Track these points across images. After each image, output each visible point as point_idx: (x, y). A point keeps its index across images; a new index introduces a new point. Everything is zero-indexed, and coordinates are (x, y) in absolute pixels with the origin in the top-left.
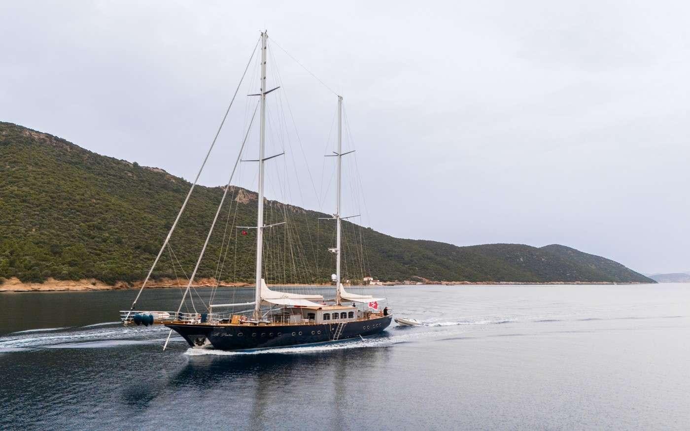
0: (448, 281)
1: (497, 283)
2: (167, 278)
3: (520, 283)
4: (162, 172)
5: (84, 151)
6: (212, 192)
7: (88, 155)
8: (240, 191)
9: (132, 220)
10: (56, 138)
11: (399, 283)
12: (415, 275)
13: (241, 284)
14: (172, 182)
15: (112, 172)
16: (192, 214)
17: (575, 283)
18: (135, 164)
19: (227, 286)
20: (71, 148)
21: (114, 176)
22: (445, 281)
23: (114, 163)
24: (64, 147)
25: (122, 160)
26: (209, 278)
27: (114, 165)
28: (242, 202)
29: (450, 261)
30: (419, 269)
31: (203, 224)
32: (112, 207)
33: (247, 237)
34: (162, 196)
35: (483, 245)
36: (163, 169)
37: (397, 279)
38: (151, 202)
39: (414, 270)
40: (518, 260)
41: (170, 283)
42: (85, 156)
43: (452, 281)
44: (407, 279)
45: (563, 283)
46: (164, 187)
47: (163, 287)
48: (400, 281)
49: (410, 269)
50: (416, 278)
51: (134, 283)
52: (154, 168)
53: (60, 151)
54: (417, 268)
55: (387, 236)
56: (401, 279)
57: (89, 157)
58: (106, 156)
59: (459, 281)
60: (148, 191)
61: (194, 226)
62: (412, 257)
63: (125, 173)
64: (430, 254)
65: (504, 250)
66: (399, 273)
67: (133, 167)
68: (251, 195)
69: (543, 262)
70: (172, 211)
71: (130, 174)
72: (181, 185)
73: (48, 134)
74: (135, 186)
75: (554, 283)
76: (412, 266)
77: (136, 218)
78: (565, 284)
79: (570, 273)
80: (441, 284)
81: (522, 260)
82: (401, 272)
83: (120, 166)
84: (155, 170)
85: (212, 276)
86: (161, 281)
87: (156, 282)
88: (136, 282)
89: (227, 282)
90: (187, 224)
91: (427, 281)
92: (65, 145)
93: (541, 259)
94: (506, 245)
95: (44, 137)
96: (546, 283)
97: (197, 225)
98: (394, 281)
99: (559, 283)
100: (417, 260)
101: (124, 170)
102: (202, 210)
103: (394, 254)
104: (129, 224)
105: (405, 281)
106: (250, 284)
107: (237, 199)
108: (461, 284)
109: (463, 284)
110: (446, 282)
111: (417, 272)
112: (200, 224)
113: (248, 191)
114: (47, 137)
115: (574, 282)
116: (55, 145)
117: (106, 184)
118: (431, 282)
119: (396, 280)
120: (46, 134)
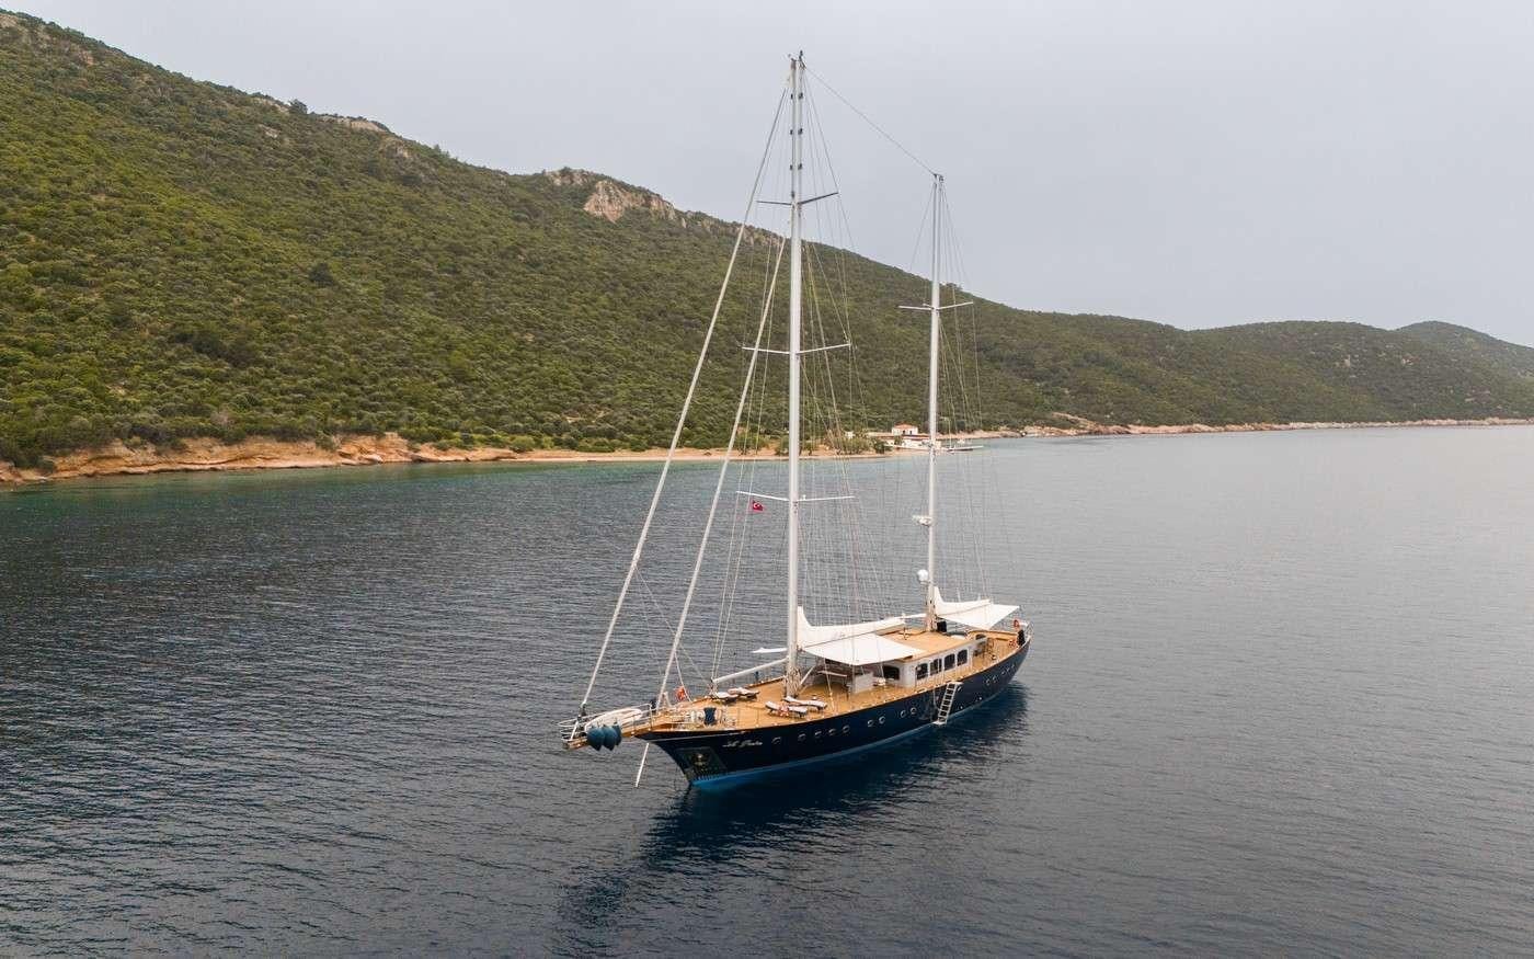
0: (1148, 425)
1: (1283, 426)
2: (207, 441)
3: (1343, 425)
4: (376, 128)
5: (137, 67)
6: (522, 188)
7: (147, 77)
8: (600, 185)
9: (208, 255)
10: (53, 29)
11: (1010, 433)
12: (1059, 409)
13: (491, 452)
14: (401, 155)
15: (216, 125)
16: (432, 244)
17: (1485, 422)
18: (298, 108)
19: (442, 458)
20: (97, 58)
21: (221, 136)
22: (1139, 425)
23: (231, 102)
24: (75, 54)
25: (258, 95)
26: (380, 435)
27: (229, 107)
28: (604, 215)
29: (1159, 369)
30: (1071, 394)
31: (455, 272)
32: (152, 218)
33: (584, 309)
34: (353, 192)
35: (1248, 326)
36: (380, 121)
37: (1006, 422)
38: (314, 209)
39: (1059, 396)
40: (1337, 364)
41: (217, 456)
42: (136, 79)
43: (1161, 424)
44: (1034, 421)
45: (1455, 422)
46: (370, 170)
47: (187, 470)
48: (1013, 427)
49: (1048, 394)
50: (1060, 418)
51: (58, 462)
52: (354, 119)
53: (62, 65)
54: (1067, 392)
55: (995, 306)
56: (1015, 421)
57: (149, 83)
58: (208, 83)
59: (1177, 424)
60: (312, 178)
61: (428, 275)
62: (1054, 360)
63: (259, 131)
64: (1108, 351)
65: (1303, 337)
66: (1014, 405)
67: (288, 114)
68: (629, 195)
69: (1403, 369)
70: (371, 234)
71: (272, 133)
72: (426, 165)
73: (27, 16)
74: (277, 165)
75: (1431, 422)
76: (1055, 384)
77: (220, 250)
78: (1459, 425)
79: (1474, 396)
80: (1128, 433)
81: (1347, 362)
82: (1020, 403)
83: (245, 111)
84: (358, 125)
85: (391, 427)
86: (182, 449)
87: (158, 454)
88: (64, 455)
89: (443, 449)
90: (404, 270)
91: (1090, 425)
92: (77, 47)
93: (1399, 360)
94: (1309, 324)
95: (12, 24)
96: (1409, 422)
97: (435, 274)
98: (996, 430)
99: (1444, 422)
100: (1069, 370)
101: (256, 122)
102: (467, 232)
103: (1008, 352)
104: (188, 269)
105: (1027, 428)
106: (519, 451)
107: (589, 207)
108: (1183, 432)
109: (1189, 431)
110: (1142, 428)
111: (1067, 402)
112: (446, 271)
113: (622, 186)
114: (22, 24)
115: (1484, 419)
116: (45, 46)
117: (185, 156)
118: (1101, 428)
119: (1000, 424)
120: (21, 15)
